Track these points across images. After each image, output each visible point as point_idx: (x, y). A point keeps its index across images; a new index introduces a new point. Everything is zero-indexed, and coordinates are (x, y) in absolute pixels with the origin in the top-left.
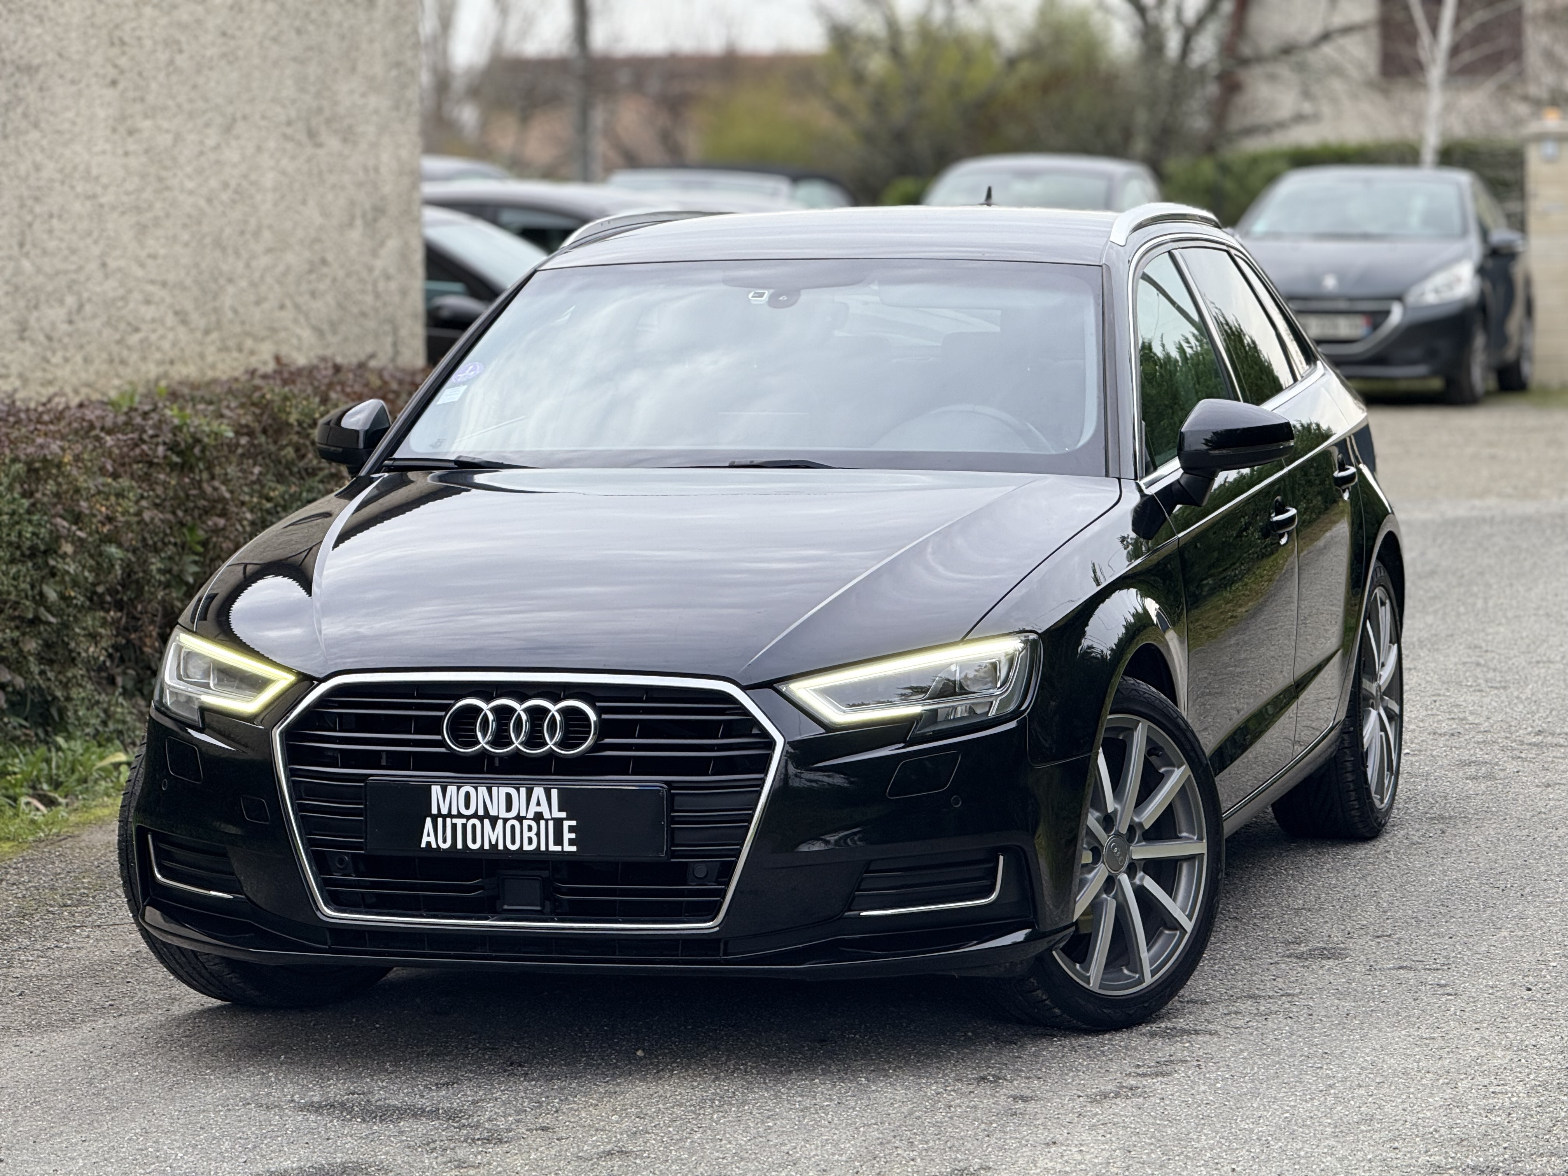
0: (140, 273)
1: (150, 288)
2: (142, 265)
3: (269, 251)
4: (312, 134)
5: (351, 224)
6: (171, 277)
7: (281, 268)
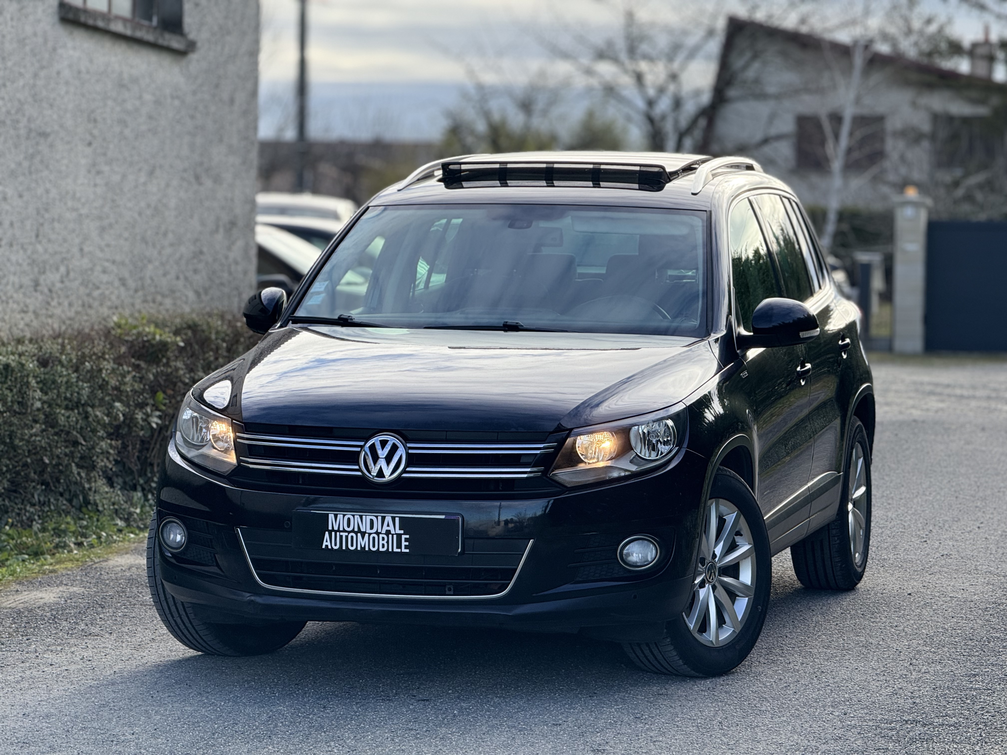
0: (100, 255)
1: (107, 264)
2: (102, 250)
3: (172, 245)
4: (197, 178)
5: (217, 230)
6: (118, 258)
7: (178, 255)
